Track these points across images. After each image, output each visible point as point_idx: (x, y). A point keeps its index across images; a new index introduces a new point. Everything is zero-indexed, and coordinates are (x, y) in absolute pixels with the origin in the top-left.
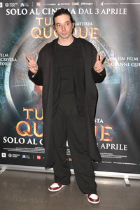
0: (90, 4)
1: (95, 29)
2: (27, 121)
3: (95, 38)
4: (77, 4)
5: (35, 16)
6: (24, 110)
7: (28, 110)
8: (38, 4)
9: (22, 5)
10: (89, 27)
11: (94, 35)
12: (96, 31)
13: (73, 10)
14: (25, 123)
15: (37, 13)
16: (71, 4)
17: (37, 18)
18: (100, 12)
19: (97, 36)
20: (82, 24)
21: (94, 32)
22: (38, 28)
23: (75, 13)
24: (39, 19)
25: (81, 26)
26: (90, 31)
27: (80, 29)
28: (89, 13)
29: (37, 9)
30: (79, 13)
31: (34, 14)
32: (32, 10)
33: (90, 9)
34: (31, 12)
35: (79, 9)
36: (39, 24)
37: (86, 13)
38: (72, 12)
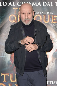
1: (55, 16)
2: (4, 83)
3: (55, 23)
5: (12, 7)
6: (2, 75)
7: (5, 75)
10: (50, 15)
13: (39, 3)
14: (3, 84)
15: (13, 5)
17: (13, 9)
19: (56, 21)
20: (45, 13)
21: (53, 18)
22: (14, 15)
23: (40, 5)
24: (15, 9)
25: (45, 15)
26: (51, 18)
27: (44, 16)
28: (50, 5)
29: (13, 2)
30: (43, 5)
31: (11, 5)
32: (10, 3)
33: (51, 3)
34: (9, 4)
35: (44, 2)
36: (15, 13)
37: (48, 5)
38: (38, 4)
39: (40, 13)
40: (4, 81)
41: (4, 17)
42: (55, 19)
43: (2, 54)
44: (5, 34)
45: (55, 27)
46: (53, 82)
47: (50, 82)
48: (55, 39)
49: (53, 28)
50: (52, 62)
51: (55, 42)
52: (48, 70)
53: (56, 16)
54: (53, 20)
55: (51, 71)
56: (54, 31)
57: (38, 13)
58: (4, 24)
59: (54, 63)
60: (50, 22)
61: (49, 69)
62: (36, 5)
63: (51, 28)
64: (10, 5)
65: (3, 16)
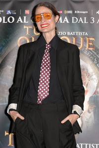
0: (84, 12)
1: (91, 39)
3: (91, 49)
4: (70, 12)
5: (23, 24)
6: (6, 134)
8: (27, 12)
9: (9, 12)
10: (84, 37)
11: (89, 46)
12: (92, 42)
13: (66, 18)
15: (25, 22)
16: (63, 12)
17: (25, 27)
18: (96, 21)
19: (93, 47)
20: (75, 33)
21: (89, 42)
22: (26, 38)
23: (68, 22)
24: (28, 28)
25: (75, 36)
26: (85, 41)
27: (74, 39)
28: (84, 21)
29: (25, 17)
30: (73, 22)
31: (22, 22)
32: (20, 18)
33: (85, 18)
34: (18, 20)
35: (73, 18)
36: (27, 33)
37: (81, 22)
38: (64, 20)
39: (67, 34)
40: (10, 144)
41: (10, 41)
42: (91, 44)
43: (6, 100)
44: (11, 67)
45: (92, 55)
46: (90, 144)
47: (86, 144)
48: (93, 75)
49: (89, 57)
50: (89, 112)
51: (92, 79)
52: (82, 125)
53: (94, 39)
54: (89, 45)
55: (87, 127)
56: (91, 62)
57: (64, 33)
58: (9, 51)
59: (92, 113)
60: (84, 47)
61: (84, 123)
62: (61, 22)
63: (86, 58)
64: (20, 22)
65: (8, 38)
